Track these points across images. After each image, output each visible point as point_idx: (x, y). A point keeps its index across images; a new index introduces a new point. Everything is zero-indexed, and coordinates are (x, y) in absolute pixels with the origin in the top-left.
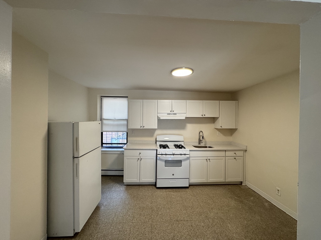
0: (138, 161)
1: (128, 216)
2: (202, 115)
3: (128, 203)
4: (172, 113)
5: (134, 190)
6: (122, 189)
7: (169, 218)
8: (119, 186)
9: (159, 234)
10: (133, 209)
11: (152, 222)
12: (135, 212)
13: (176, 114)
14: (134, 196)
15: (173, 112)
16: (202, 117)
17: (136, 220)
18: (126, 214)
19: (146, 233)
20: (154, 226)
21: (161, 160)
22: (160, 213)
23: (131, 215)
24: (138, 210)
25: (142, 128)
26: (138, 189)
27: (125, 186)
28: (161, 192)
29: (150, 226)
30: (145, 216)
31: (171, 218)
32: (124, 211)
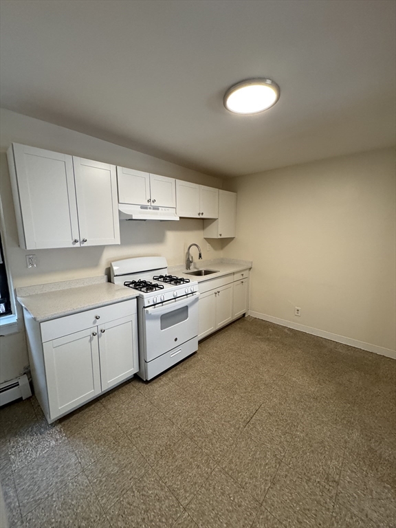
0: (91, 341)
1: (157, 504)
2: (199, 214)
3: (116, 469)
4: (151, 204)
5: (96, 421)
6: (53, 443)
7: (233, 429)
8: (30, 440)
9: (256, 478)
10: (147, 472)
11: (218, 462)
12: (161, 474)
13: (158, 209)
14: (115, 438)
15: (153, 204)
16: (199, 217)
17: (186, 491)
18: (144, 503)
19: (236, 500)
20: (231, 469)
21: (153, 318)
22: (209, 432)
23: (162, 494)
24: (162, 462)
25: (77, 245)
26: (105, 411)
27: (58, 427)
28: (163, 385)
29: (223, 476)
30: (191, 464)
31: (234, 426)
32: (131, 499)
